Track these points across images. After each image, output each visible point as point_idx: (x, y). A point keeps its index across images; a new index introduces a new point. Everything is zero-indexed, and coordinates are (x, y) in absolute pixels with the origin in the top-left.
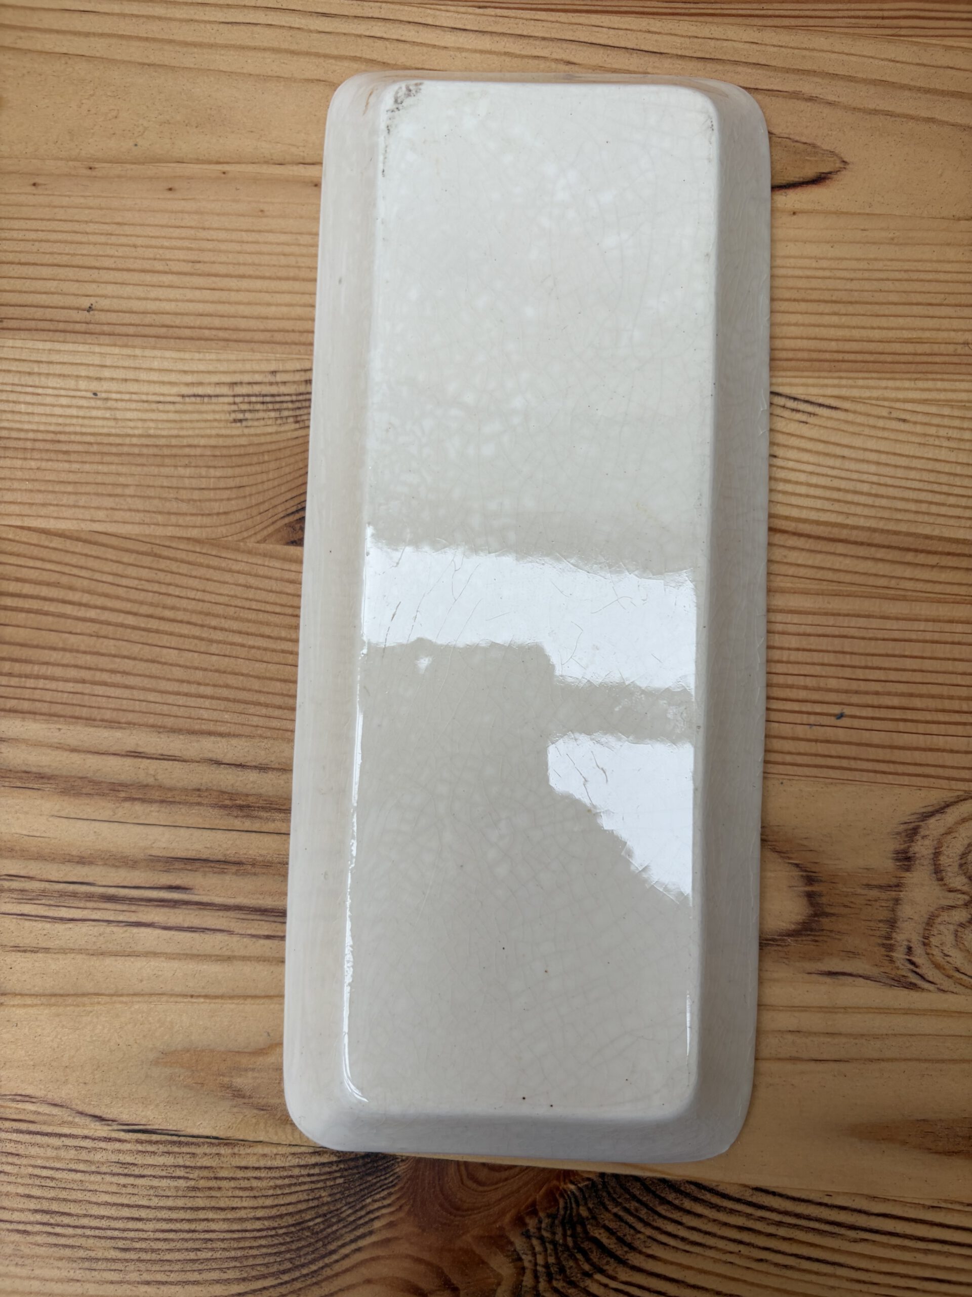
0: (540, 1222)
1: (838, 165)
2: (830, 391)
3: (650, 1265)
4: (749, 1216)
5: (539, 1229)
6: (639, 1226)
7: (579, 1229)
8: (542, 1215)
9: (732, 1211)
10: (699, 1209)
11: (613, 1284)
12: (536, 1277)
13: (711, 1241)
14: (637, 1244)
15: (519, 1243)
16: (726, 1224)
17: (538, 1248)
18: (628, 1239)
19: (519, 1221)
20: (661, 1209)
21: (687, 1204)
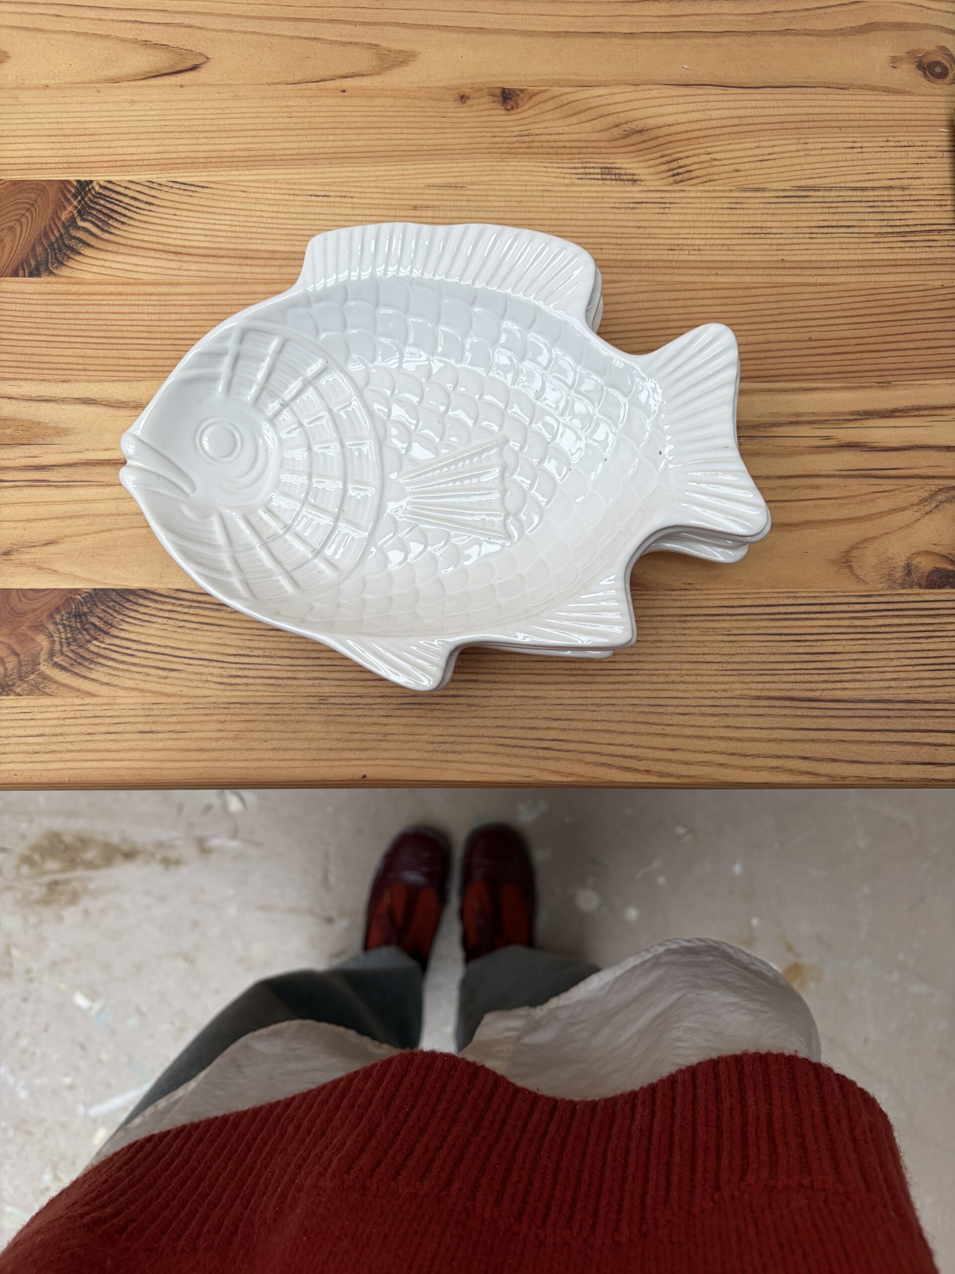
0: (62, 616)
1: (204, 60)
2: (203, 179)
3: (123, 634)
4: (173, 604)
5: (62, 620)
6: (115, 614)
7: (83, 618)
8: (63, 612)
9: (165, 603)
10: (147, 603)
11: (103, 645)
12: (61, 643)
13: (154, 619)
14: (115, 624)
15: (51, 627)
16: (161, 610)
17: (62, 630)
18: (110, 621)
19: (51, 616)
20: (127, 605)
21: (141, 601)
